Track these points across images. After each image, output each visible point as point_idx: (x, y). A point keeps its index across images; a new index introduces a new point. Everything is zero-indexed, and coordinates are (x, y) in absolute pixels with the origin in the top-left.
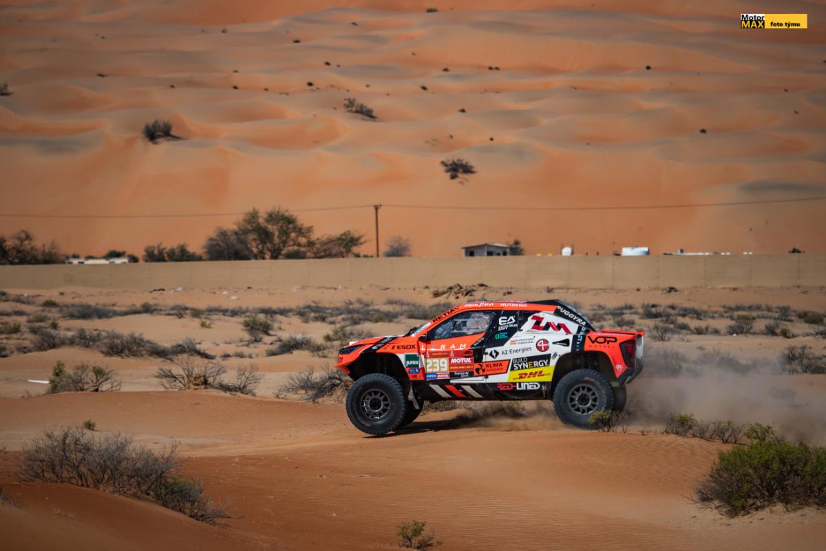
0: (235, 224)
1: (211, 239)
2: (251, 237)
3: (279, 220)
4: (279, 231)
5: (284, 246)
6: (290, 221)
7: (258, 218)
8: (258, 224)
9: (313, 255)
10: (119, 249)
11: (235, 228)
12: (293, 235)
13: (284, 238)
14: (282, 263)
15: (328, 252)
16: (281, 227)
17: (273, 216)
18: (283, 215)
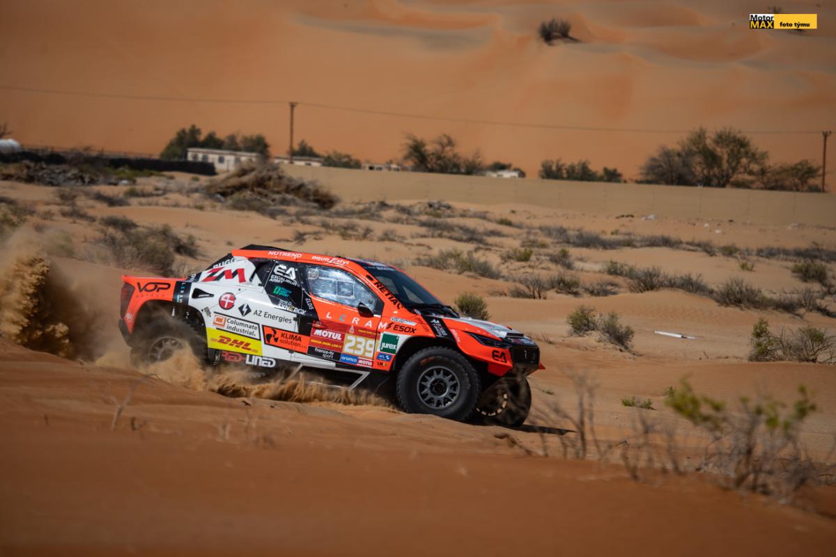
0: (678, 143)
1: (654, 160)
2: (698, 159)
3: (730, 142)
4: (729, 155)
5: (733, 172)
6: (742, 144)
7: (705, 138)
8: (705, 145)
9: (762, 186)
10: (504, 161)
11: (678, 148)
12: (744, 160)
13: (734, 164)
14: (729, 192)
15: (780, 183)
16: (732, 151)
17: (724, 137)
18: (735, 137)
